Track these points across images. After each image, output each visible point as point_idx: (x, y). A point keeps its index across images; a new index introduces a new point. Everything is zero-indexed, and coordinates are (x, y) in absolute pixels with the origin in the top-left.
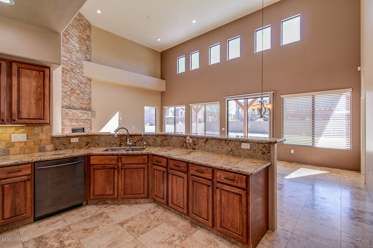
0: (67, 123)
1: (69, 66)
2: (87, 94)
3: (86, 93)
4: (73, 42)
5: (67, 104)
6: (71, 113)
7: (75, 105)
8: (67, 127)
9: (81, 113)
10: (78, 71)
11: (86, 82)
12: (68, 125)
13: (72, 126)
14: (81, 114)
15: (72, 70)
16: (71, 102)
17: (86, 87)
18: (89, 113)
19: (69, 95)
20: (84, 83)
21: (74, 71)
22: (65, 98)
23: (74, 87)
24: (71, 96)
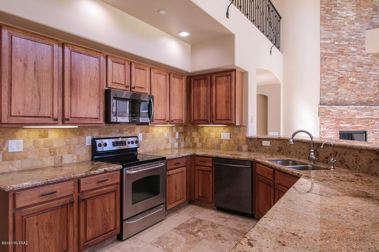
0: (332, 124)
1: (335, 48)
2: (374, 80)
3: (372, 77)
4: (344, 13)
5: (332, 99)
6: (334, 110)
7: (347, 99)
8: (331, 130)
9: (354, 109)
10: (353, 49)
11: (370, 62)
12: (332, 127)
13: (341, 128)
14: (355, 111)
15: (341, 52)
16: (337, 96)
17: (370, 70)
18: (374, 109)
19: (335, 87)
20: (367, 64)
21: (345, 52)
22: (327, 92)
23: (345, 75)
24: (338, 88)
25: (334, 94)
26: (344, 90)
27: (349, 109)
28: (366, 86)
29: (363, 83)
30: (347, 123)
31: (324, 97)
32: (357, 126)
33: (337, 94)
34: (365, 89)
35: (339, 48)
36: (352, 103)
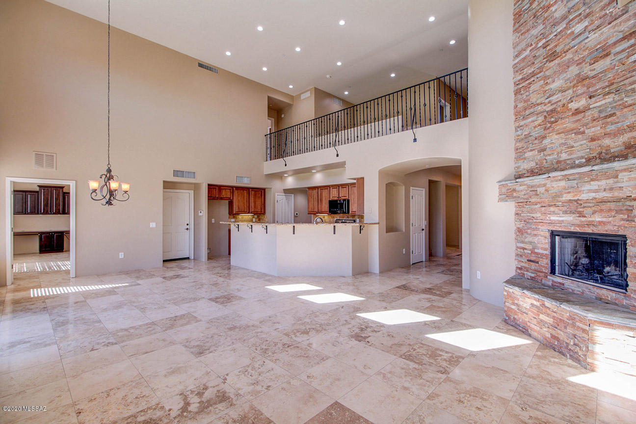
10: (579, 28)
13: (552, 223)
15: (551, 56)
18: (622, 171)
19: (539, 137)
20: (624, 39)
21: (558, 49)
22: (525, 153)
23: (560, 101)
24: (544, 137)
25: (537, 152)
26: (556, 137)
27: (548, 182)
28: (621, 102)
29: (611, 100)
30: (565, 212)
31: (520, 163)
32: (590, 219)
33: (543, 150)
34: (618, 113)
35: (548, 48)
36: (577, 162)
